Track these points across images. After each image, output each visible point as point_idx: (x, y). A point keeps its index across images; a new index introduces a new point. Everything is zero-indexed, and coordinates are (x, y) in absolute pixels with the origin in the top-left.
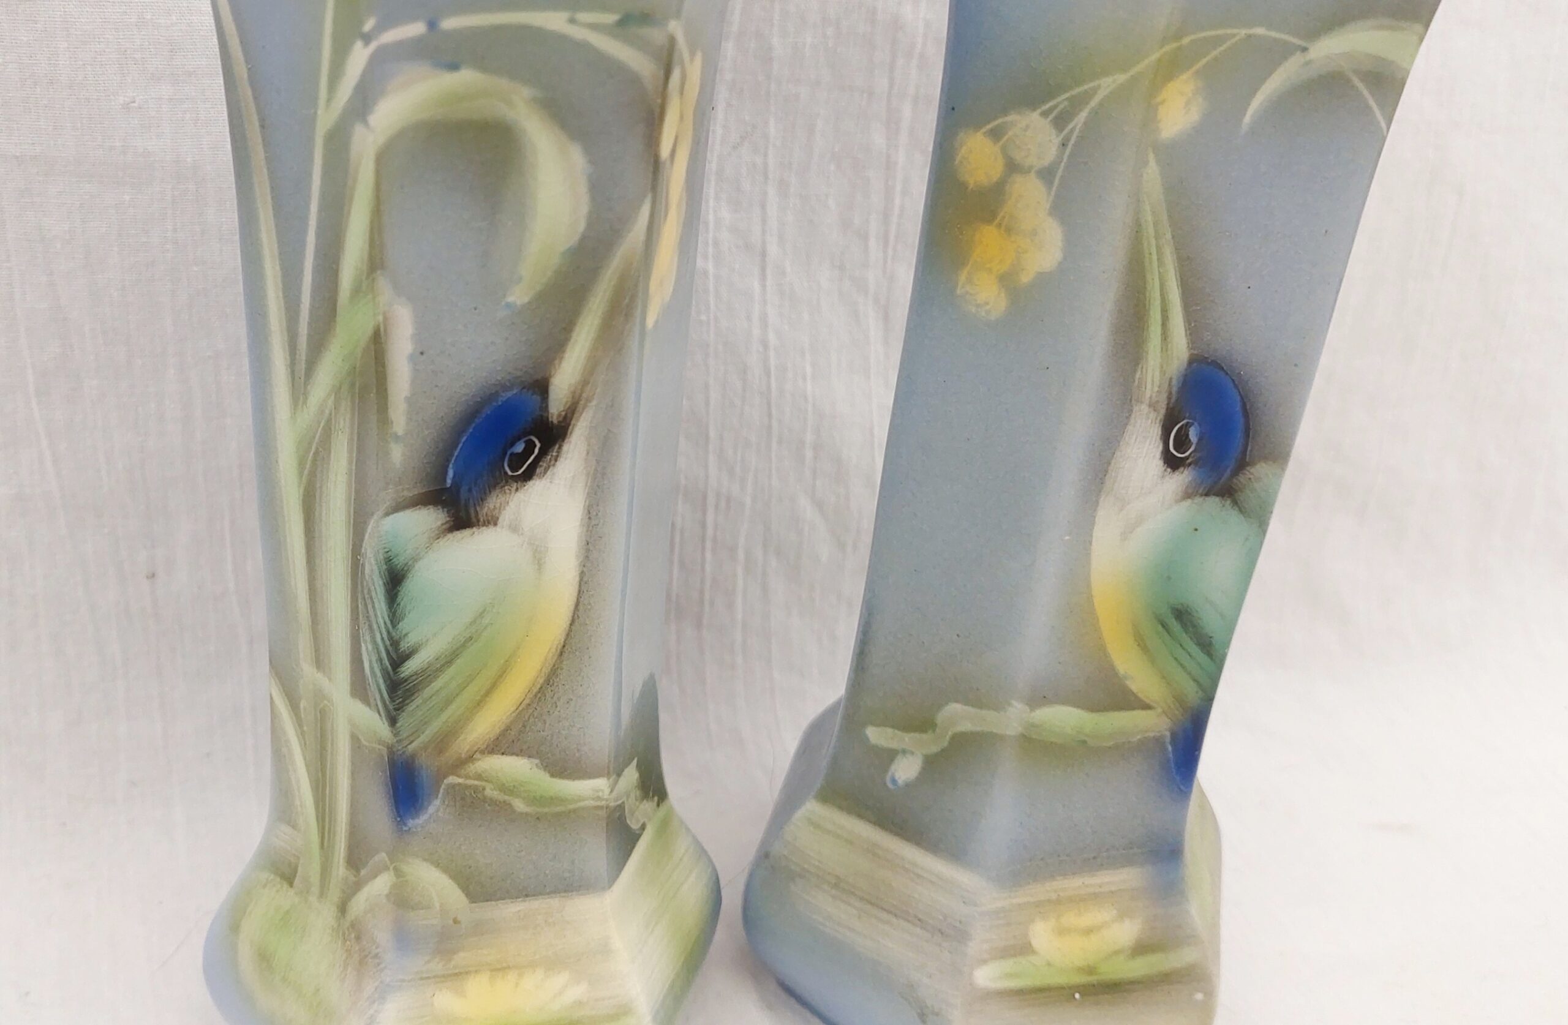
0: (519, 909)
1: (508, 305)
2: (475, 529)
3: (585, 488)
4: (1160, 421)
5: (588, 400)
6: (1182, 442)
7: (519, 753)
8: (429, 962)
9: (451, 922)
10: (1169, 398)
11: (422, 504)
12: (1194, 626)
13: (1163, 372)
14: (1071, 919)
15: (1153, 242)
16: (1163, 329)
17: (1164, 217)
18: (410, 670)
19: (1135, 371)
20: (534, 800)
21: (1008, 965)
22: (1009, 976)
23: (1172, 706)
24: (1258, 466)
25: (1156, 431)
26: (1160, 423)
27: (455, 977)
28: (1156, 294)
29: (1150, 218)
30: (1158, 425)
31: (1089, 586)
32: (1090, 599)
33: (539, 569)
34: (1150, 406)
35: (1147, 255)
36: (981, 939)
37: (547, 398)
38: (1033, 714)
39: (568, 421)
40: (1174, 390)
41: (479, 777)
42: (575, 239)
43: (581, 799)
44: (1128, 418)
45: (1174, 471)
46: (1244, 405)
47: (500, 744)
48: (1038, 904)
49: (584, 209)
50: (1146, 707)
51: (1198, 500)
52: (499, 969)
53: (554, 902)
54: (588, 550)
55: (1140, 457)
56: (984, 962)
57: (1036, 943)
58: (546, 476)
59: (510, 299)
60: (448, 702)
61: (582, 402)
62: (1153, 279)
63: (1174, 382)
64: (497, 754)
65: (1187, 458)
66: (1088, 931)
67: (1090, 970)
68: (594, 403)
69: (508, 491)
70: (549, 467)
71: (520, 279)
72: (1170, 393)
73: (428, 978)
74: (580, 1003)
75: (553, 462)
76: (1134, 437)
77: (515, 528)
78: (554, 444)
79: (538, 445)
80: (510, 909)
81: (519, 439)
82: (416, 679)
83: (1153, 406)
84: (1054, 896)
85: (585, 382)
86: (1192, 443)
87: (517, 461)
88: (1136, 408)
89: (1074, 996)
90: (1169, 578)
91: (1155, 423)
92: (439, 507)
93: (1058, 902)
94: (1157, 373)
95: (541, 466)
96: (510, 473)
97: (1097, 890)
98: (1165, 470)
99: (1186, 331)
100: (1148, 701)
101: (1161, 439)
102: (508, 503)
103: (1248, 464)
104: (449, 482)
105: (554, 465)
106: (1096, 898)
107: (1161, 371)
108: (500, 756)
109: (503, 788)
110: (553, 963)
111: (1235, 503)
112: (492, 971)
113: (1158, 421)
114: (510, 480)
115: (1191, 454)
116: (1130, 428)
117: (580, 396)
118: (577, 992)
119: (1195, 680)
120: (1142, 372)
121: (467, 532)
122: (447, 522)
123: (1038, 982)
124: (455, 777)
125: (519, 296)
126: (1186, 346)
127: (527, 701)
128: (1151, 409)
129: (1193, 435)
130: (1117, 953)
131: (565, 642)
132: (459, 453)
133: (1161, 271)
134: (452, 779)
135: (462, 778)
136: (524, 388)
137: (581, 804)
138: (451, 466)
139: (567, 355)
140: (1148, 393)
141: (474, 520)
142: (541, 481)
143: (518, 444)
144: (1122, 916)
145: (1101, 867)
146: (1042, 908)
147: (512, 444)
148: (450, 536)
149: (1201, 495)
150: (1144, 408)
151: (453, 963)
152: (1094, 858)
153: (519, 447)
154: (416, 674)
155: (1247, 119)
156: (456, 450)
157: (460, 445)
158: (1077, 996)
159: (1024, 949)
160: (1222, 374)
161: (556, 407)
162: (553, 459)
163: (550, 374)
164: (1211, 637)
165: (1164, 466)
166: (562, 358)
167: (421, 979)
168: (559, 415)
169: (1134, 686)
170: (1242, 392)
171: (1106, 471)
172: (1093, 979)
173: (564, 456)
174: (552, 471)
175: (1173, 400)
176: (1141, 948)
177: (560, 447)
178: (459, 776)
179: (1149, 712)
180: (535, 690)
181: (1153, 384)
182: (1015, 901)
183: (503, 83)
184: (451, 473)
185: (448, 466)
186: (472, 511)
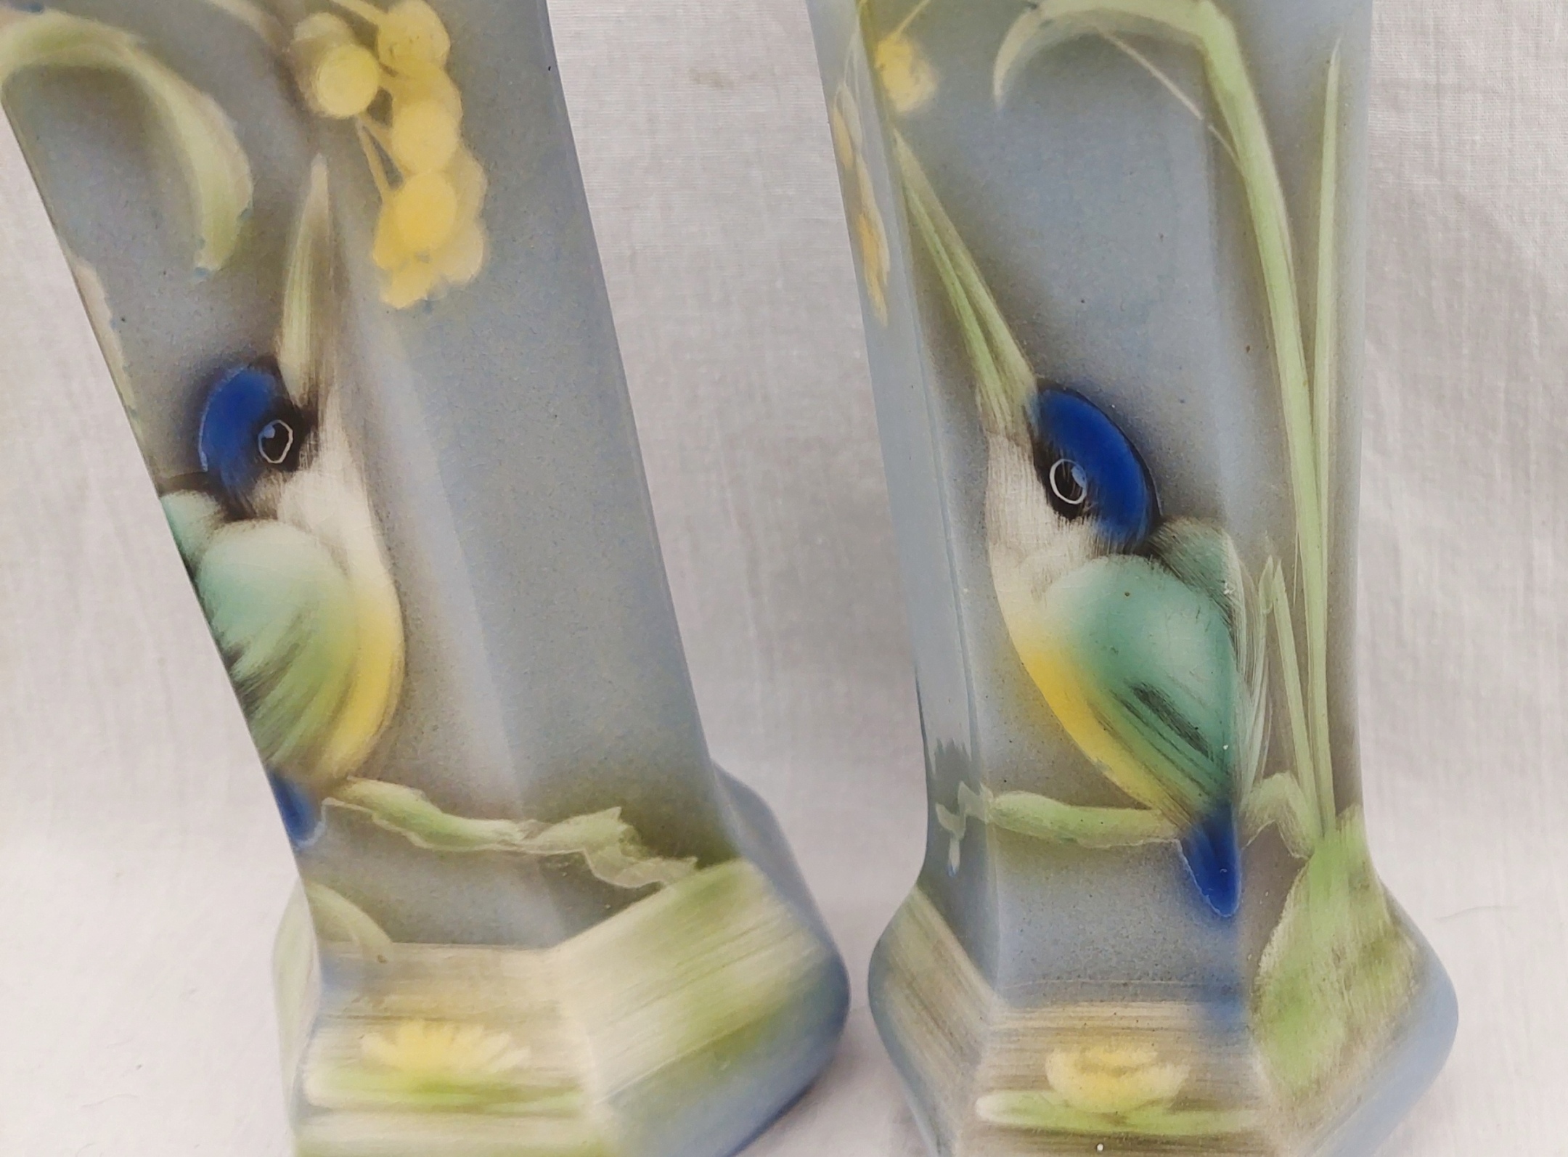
0: (450, 955)
1: (201, 271)
2: (254, 522)
3: (363, 486)
4: (1029, 457)
5: (329, 384)
6: (1067, 485)
7: (398, 780)
8: (357, 1000)
9: (375, 960)
10: (1031, 432)
11: (184, 488)
12: (1169, 713)
13: (1011, 400)
14: (1099, 1054)
15: (936, 238)
16: (988, 345)
17: (940, 209)
18: (241, 674)
19: (973, 394)
20: (431, 836)
21: (1015, 1098)
22: (1014, 1111)
23: (1173, 808)
24: (1179, 523)
25: (1028, 471)
26: (1030, 461)
27: (387, 1019)
28: (964, 303)
29: (922, 210)
30: (1027, 462)
31: (1013, 649)
32: (1021, 667)
33: (346, 574)
34: (1009, 438)
35: (935, 254)
36: (992, 1063)
37: (281, 377)
38: (998, 800)
39: (314, 405)
40: (1033, 421)
41: (361, 802)
42: (247, 202)
43: (484, 841)
44: (987, 450)
45: (1070, 520)
46: (1132, 448)
47: (374, 766)
48: (1059, 1031)
49: (245, 168)
50: (1140, 806)
51: (1116, 558)
52: (435, 1019)
53: (487, 954)
54: (393, 557)
55: (1020, 500)
56: (989, 1090)
57: (1052, 1077)
58: (312, 467)
59: (200, 264)
60: (297, 715)
61: (322, 386)
62: (953, 284)
63: (1030, 412)
64: (372, 779)
65: (1083, 504)
66: (1120, 1072)
67: (1117, 1119)
68: (336, 387)
69: (275, 481)
70: (312, 457)
71: (202, 242)
72: (1029, 425)
73: (356, 1017)
74: (518, 1070)
75: (314, 452)
76: (1003, 474)
77: (299, 524)
78: (309, 432)
79: (291, 432)
80: (438, 956)
81: (267, 423)
82: (252, 685)
83: (1012, 438)
84: (1079, 1024)
85: (317, 361)
86: (1082, 488)
87: (274, 447)
88: (992, 440)
89: (1096, 1148)
90: (1114, 651)
91: (1024, 460)
92: (205, 493)
93: (1084, 1031)
94: (1003, 399)
95: (302, 456)
96: (269, 460)
97: (1134, 1024)
98: (1059, 518)
99: (1020, 350)
100: (1140, 800)
101: (1038, 480)
102: (280, 494)
103: (1165, 520)
104: (205, 465)
105: (317, 455)
106: (1132, 1033)
107: (1007, 398)
108: (375, 781)
109: (392, 818)
110: (494, 1021)
111: (1166, 566)
112: (426, 1019)
113: (1026, 458)
114: (273, 469)
115: (1084, 500)
116: (992, 463)
117: (317, 377)
118: (518, 1057)
119: (1193, 780)
120: (982, 396)
121: (245, 525)
122: (219, 512)
123: (1050, 1123)
124: (334, 800)
125: (209, 260)
126: (1027, 369)
127: (386, 723)
128: (1013, 442)
129: (1078, 476)
130: (1153, 1103)
131: (406, 660)
132: (204, 433)
133: (960, 274)
134: (329, 801)
135: (342, 801)
136: (250, 365)
137: (486, 847)
138: (200, 447)
139: (286, 330)
140: (1001, 425)
141: (248, 510)
142: (308, 473)
143: (266, 427)
144: (1162, 1060)
145: (1135, 997)
146: (1062, 1034)
147: (261, 429)
148: (227, 526)
149: (1119, 553)
150: (1002, 439)
151: (384, 1006)
152: (1125, 985)
153: (270, 433)
154: (249, 679)
155: (998, 90)
156: (199, 431)
157: (202, 426)
158: (1100, 1148)
159: (1037, 1081)
160: (1085, 404)
161: (296, 389)
162: (313, 448)
163: (275, 352)
164: (1197, 728)
165: (1055, 513)
166: (281, 335)
167: (350, 1017)
168: (302, 399)
169: (1115, 779)
170: (1123, 430)
171: (983, 514)
172: (1119, 1129)
173: (325, 445)
174: (316, 462)
175: (1036, 434)
176: (1183, 1103)
177: (316, 435)
178: (337, 798)
179: (1145, 812)
180: (392, 710)
181: (1003, 413)
182: (1030, 1024)
183: (95, 27)
184: (203, 455)
185: (196, 450)
186: (243, 501)
